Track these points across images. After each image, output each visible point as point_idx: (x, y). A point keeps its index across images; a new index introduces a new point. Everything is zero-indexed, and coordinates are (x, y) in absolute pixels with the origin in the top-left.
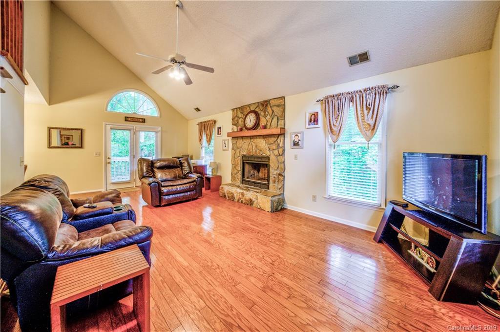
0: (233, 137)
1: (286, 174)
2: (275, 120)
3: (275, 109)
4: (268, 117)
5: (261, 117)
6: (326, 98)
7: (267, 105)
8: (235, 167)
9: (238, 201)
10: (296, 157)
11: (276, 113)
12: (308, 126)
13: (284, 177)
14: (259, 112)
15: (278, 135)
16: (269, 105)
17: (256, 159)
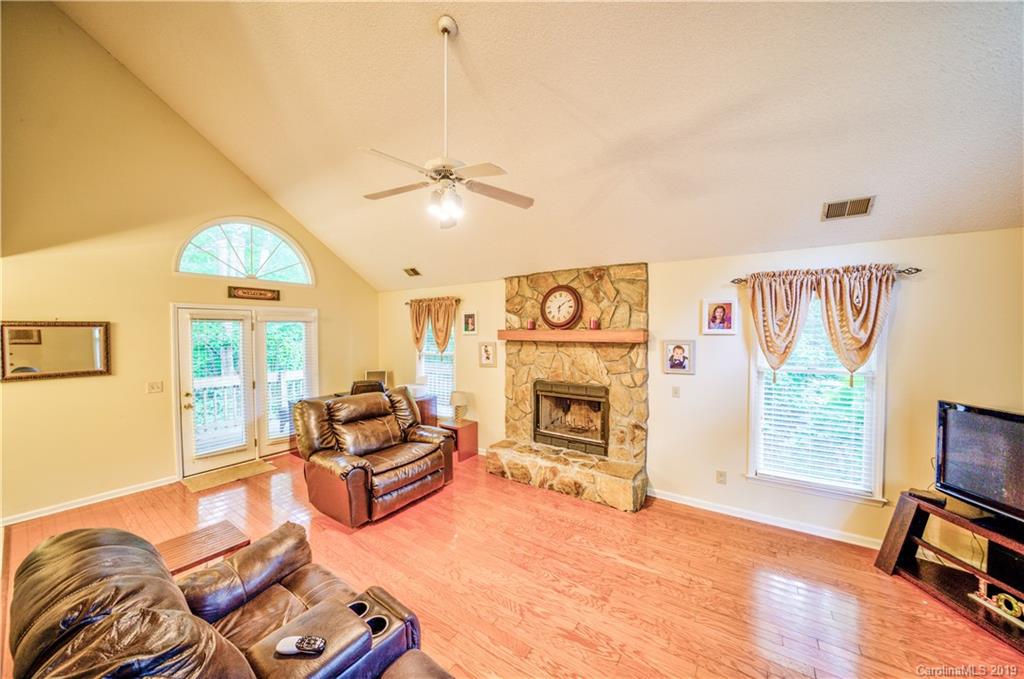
0: (508, 341)
1: (651, 424)
2: (623, 310)
3: (622, 286)
4: (605, 303)
5: (585, 301)
6: (755, 276)
7: (601, 277)
8: (516, 405)
9: (541, 485)
10: (676, 392)
11: (624, 296)
12: (706, 330)
13: (646, 431)
14: (581, 291)
15: (633, 346)
16: (606, 277)
17: (571, 391)
